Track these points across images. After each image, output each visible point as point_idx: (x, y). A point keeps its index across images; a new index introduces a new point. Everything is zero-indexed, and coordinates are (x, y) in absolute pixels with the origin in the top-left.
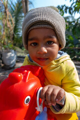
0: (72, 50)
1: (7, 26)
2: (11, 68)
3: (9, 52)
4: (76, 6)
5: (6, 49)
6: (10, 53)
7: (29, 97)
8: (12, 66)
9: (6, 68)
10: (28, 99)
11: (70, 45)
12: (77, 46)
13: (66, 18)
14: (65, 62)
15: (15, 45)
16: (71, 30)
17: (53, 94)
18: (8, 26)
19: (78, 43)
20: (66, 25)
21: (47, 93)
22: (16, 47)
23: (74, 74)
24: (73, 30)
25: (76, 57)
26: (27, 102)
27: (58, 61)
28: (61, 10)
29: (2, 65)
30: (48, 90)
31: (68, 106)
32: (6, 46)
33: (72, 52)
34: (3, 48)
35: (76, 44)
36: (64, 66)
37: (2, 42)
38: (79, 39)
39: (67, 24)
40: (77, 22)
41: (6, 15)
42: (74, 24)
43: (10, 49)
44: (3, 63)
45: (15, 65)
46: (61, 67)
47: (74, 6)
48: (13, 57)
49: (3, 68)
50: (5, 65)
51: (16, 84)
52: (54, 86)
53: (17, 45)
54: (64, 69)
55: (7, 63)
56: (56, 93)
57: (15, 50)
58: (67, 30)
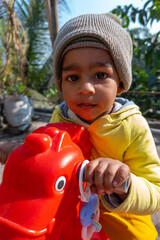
0: (145, 97)
1: (13, 47)
2: (22, 133)
3: (18, 100)
4: (155, 8)
5: (11, 93)
6: (21, 103)
7: (62, 178)
8: (24, 128)
9: (12, 131)
10: (62, 182)
11: (140, 86)
12: (155, 88)
13: (133, 33)
14: (130, 118)
15: (29, 86)
16: (142, 56)
17: (107, 173)
18: (16, 47)
19: (157, 83)
20: (134, 47)
21: (96, 172)
22: (32, 91)
23: (147, 142)
24: (147, 56)
25: (151, 110)
26: (59, 188)
27: (118, 116)
28: (124, 15)
29: (4, 126)
30: (98, 166)
31: (135, 198)
32: (12, 88)
33: (144, 100)
34: (6, 92)
35: (152, 86)
36: (128, 126)
37: (5, 79)
38: (158, 74)
39: (136, 44)
40: (156, 41)
41: (12, 25)
42: (149, 45)
43: (20, 94)
44: (5, 122)
45: (30, 126)
46: (123, 127)
47: (151, 9)
48: (27, 110)
49: (6, 131)
50: (10, 126)
51: (39, 156)
52: (110, 160)
53: (33, 85)
54: (129, 131)
55: (15, 122)
56: (114, 170)
57: (29, 97)
58: (136, 56)
